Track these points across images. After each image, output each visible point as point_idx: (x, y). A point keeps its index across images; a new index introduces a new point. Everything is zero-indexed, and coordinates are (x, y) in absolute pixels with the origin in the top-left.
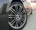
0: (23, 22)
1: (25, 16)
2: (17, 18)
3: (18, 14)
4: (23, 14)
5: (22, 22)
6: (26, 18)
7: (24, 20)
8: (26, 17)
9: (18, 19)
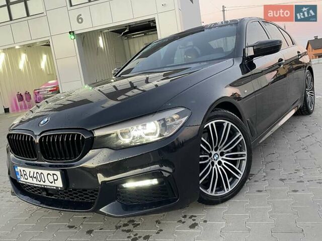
0: (235, 178)
1: (242, 156)
2: (216, 163)
3: (218, 152)
4: (235, 150)
5: (230, 175)
6: (244, 164)
7: (239, 168)
8: (245, 158)
9: (220, 163)
